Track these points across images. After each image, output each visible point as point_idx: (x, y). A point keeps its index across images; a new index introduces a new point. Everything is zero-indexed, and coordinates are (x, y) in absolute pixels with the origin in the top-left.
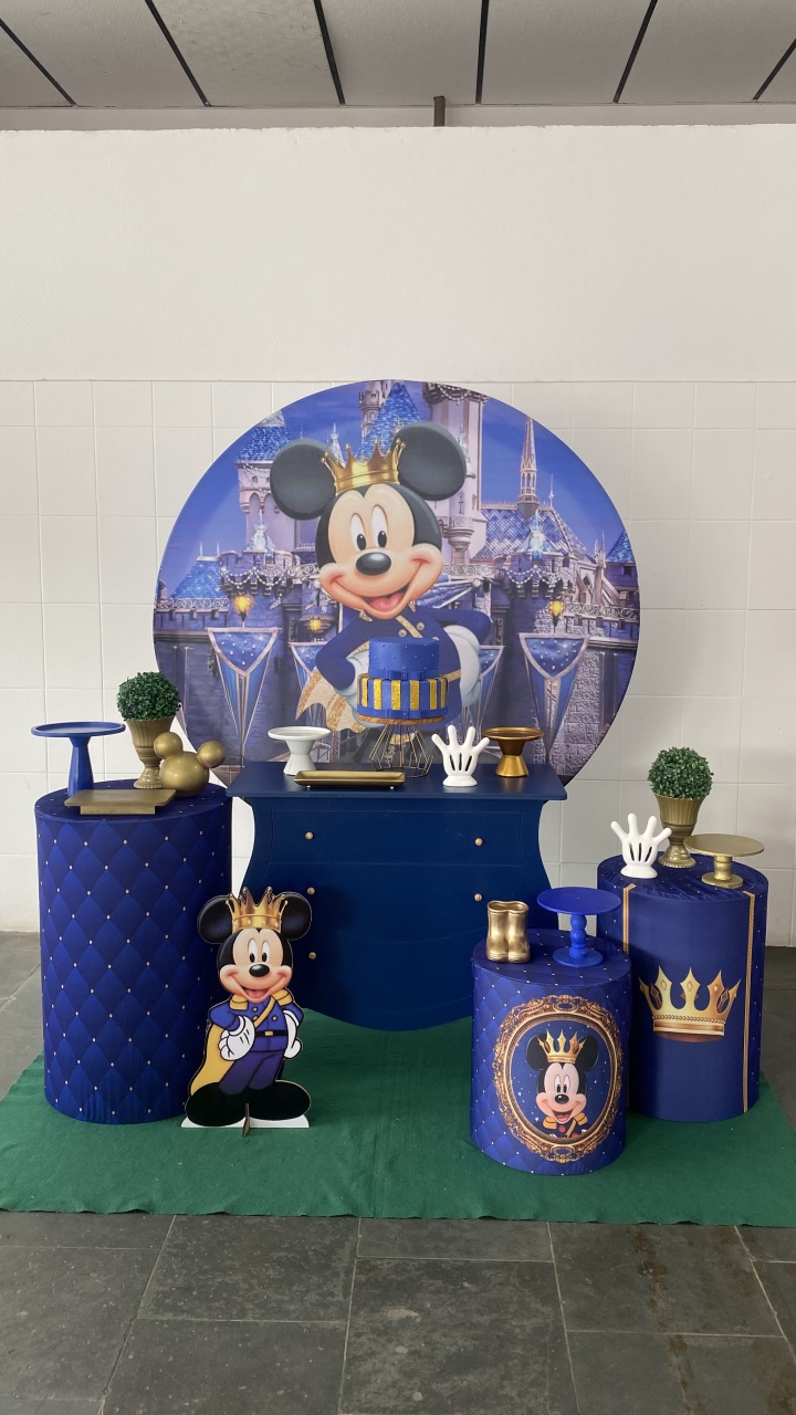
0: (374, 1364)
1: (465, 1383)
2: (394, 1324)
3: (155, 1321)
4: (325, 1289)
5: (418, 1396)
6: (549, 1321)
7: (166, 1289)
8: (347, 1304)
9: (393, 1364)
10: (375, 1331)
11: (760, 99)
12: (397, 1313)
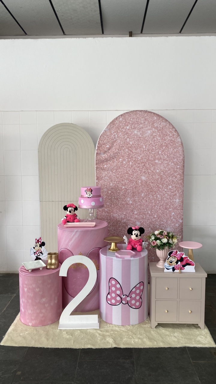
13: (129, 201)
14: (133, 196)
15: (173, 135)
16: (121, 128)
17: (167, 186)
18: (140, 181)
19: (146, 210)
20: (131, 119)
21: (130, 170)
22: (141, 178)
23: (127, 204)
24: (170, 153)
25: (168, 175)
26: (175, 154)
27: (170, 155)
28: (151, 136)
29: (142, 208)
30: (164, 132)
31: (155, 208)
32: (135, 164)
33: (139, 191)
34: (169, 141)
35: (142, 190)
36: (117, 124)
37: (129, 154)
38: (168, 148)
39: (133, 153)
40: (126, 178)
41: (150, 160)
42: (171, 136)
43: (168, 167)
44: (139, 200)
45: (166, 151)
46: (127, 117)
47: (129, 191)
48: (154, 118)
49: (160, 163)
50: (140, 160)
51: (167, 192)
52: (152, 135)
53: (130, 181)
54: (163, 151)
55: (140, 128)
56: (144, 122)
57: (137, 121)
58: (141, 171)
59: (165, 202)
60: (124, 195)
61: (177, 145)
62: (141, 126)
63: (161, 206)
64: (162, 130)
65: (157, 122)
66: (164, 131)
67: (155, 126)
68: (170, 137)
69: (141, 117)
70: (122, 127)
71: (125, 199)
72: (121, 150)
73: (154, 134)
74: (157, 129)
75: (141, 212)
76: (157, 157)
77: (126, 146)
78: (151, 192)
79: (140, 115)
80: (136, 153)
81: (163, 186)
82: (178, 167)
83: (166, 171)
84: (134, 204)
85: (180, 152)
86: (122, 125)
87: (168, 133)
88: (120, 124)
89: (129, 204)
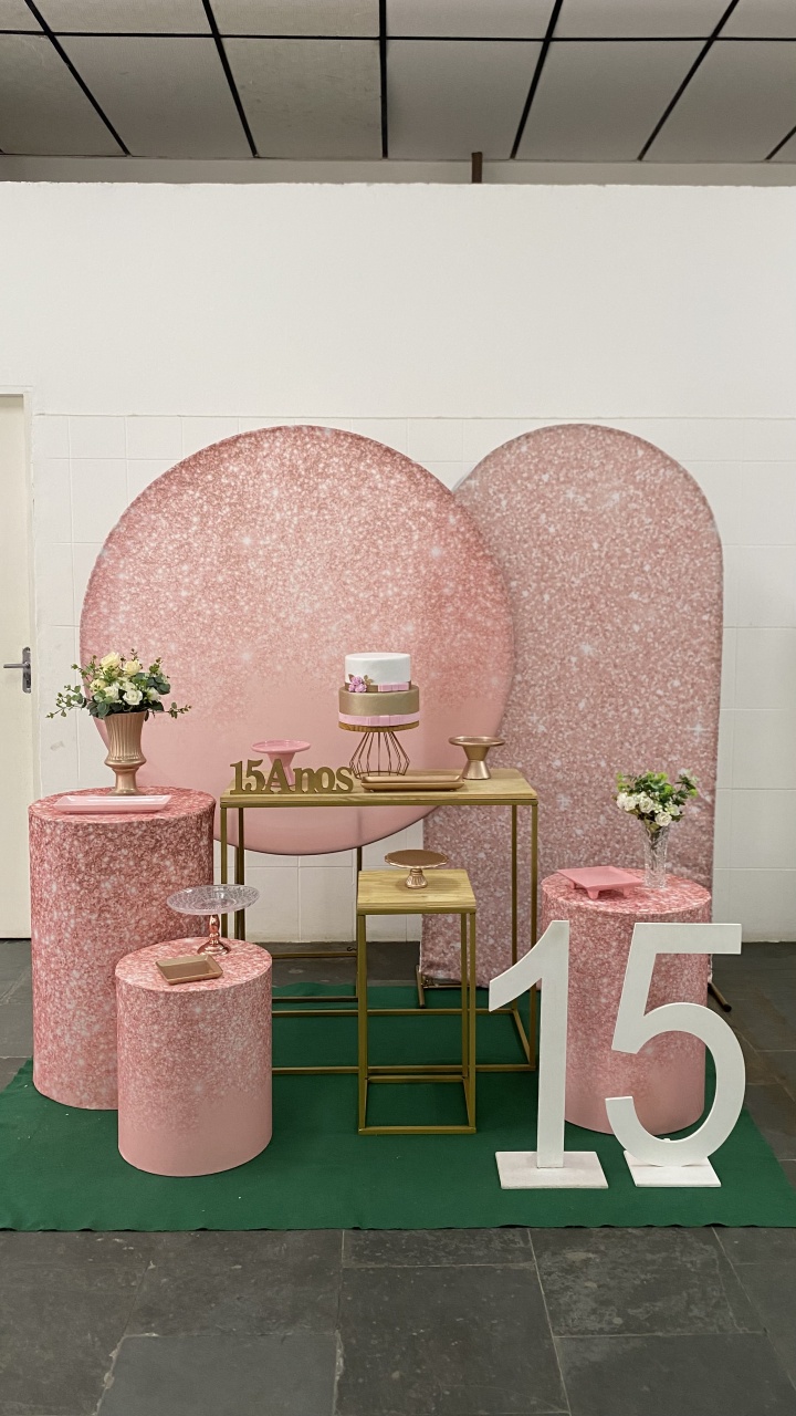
0: (571, 1296)
1: (657, 1309)
2: (577, 1264)
3: (359, 1269)
4: (506, 1238)
5: (618, 1321)
6: (715, 1257)
7: (361, 1243)
8: (530, 1249)
9: (588, 1296)
10: (562, 1272)
11: (773, 159)
12: (576, 1256)
13: (535, 726)
14: (551, 708)
15: (697, 512)
16: (522, 478)
17: (666, 679)
18: (574, 659)
19: (591, 756)
20: (560, 452)
21: (543, 619)
22: (578, 647)
23: (530, 734)
24: (680, 570)
25: (669, 643)
26: (697, 575)
27: (679, 577)
28: (621, 511)
29: (581, 748)
30: (666, 500)
31: (623, 751)
32: (562, 603)
33: (572, 692)
34: (682, 531)
35: (580, 687)
36: (508, 463)
37: (542, 568)
38: (675, 554)
39: (557, 563)
40: (528, 645)
41: (614, 591)
42: (690, 517)
43: (671, 617)
44: (568, 721)
45: (670, 562)
46: (545, 444)
47: (537, 689)
48: (636, 452)
49: (646, 601)
50: (579, 589)
51: (665, 699)
52: (623, 508)
53: (541, 659)
54: (658, 562)
55: (585, 480)
56: (602, 463)
57: (576, 459)
58: (579, 624)
59: (657, 733)
60: (520, 705)
61: (705, 546)
62: (591, 475)
63: (644, 746)
64: (660, 495)
65: (646, 467)
66: (667, 496)
67: (638, 478)
68: (684, 518)
69: (594, 446)
70: (525, 475)
71: (522, 716)
72: (515, 553)
73: (634, 506)
74: (643, 489)
75: (574, 762)
76: (636, 582)
77: (533, 539)
78: (611, 696)
79: (589, 438)
80: (567, 562)
81: (653, 678)
82: (705, 618)
83: (665, 631)
84: (551, 735)
85: (712, 571)
86: (526, 468)
87: (681, 503)
88: (521, 466)
89: (535, 736)
